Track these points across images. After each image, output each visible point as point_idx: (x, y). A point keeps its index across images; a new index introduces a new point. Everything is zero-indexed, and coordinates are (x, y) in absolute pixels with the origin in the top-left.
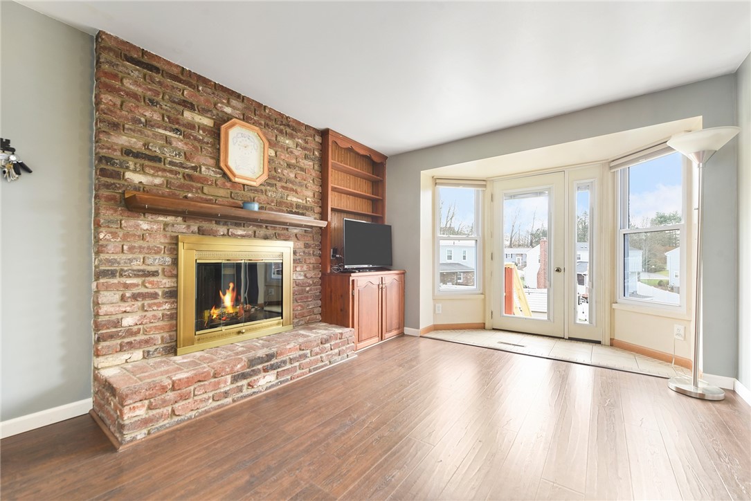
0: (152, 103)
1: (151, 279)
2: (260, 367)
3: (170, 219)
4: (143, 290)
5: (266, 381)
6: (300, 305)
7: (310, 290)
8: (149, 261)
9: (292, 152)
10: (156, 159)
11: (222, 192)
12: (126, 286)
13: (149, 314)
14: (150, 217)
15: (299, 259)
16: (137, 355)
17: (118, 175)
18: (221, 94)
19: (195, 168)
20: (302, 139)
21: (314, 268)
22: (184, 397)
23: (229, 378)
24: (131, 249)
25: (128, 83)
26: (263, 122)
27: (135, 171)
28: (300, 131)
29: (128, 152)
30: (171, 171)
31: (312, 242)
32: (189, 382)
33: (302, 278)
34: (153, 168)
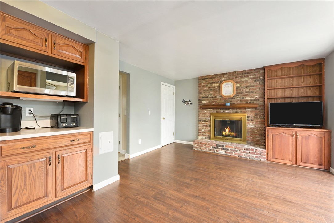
0: (206, 86)
1: (206, 122)
2: (220, 147)
3: (210, 110)
4: (205, 124)
5: (222, 152)
6: (252, 137)
7: (258, 132)
8: (206, 119)
9: (247, 82)
10: (207, 97)
11: (222, 101)
12: (202, 123)
13: (206, 130)
14: (206, 110)
15: (251, 120)
16: (204, 137)
17: (201, 102)
18: (221, 76)
19: (215, 97)
20: (252, 75)
21: (260, 123)
22: (203, 146)
23: (211, 147)
24: (203, 116)
25: (203, 84)
26: (235, 77)
27: (204, 101)
28: (251, 73)
29: (203, 97)
30: (210, 99)
31: (259, 113)
32: (203, 144)
33: (253, 127)
34: (206, 99)
